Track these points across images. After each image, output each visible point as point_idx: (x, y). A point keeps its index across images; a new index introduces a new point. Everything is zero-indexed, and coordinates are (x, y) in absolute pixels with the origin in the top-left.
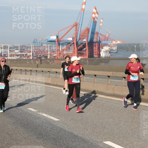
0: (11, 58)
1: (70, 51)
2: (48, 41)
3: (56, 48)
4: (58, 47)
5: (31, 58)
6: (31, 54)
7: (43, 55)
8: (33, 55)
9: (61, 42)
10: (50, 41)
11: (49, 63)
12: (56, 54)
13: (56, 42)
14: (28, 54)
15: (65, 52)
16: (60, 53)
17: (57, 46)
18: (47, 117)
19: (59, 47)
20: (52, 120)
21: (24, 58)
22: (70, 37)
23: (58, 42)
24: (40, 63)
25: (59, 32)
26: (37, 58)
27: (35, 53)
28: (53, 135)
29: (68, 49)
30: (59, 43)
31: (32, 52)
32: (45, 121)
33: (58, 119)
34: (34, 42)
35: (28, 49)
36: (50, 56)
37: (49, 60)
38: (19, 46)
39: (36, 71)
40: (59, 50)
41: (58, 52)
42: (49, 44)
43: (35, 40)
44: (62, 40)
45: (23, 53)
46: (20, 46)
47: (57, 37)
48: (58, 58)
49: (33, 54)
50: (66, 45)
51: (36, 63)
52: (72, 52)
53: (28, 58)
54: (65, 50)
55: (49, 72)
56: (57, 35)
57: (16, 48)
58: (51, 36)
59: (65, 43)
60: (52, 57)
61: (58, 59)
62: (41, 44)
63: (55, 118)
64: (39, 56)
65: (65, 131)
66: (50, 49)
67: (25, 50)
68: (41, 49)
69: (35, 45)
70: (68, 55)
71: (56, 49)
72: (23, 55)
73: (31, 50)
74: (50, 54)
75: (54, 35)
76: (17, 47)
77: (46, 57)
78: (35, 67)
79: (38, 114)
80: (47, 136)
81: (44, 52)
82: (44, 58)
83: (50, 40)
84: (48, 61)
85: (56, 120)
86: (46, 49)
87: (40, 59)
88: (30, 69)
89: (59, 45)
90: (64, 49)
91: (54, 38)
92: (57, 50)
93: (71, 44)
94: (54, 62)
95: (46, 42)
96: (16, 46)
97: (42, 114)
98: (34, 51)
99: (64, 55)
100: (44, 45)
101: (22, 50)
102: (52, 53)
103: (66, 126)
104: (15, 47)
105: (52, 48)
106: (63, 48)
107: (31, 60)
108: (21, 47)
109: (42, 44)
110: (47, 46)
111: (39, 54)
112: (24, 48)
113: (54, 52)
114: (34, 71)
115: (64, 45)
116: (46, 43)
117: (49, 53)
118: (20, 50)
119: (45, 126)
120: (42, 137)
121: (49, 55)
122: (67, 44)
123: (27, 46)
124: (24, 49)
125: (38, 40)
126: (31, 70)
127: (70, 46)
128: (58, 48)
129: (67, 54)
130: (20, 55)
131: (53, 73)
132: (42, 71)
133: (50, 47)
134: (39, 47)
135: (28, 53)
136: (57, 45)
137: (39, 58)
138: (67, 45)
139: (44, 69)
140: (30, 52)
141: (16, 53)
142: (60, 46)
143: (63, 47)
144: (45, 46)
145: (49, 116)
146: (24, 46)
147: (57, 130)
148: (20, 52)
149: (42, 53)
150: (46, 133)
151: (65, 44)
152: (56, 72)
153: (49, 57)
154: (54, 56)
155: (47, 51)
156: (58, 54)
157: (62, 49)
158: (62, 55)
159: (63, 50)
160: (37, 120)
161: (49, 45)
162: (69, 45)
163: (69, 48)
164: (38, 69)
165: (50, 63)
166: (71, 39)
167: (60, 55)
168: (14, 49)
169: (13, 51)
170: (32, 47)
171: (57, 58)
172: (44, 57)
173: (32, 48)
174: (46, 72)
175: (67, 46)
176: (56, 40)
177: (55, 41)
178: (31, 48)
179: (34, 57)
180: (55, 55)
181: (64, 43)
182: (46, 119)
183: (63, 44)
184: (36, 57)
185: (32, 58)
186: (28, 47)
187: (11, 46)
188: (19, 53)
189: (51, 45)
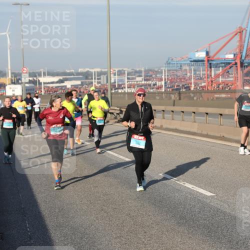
0: (129, 91)
1: (230, 77)
2: (191, 61)
3: (204, 72)
4: (208, 70)
5: (163, 91)
6: (163, 83)
7: (183, 86)
8: (165, 86)
9: (214, 62)
10: (195, 61)
11: (192, 98)
12: (205, 83)
13: (205, 62)
14: (158, 84)
15: (221, 79)
16: (212, 82)
17: (206, 69)
18: (192, 190)
19: (211, 71)
20: (201, 194)
21: (152, 91)
22: (230, 53)
23: (209, 62)
24: (178, 98)
25: (210, 45)
26: (172, 90)
27: (169, 82)
28: (204, 220)
29: (226, 73)
30: (211, 64)
31: (165, 80)
32: (189, 196)
33: (212, 193)
34: (168, 63)
35: (158, 76)
36: (195, 86)
37: (193, 92)
38: (143, 70)
39: (173, 111)
40: (211, 76)
41: (209, 80)
42: (193, 66)
43: (169, 59)
44: (215, 57)
45: (150, 82)
46: (145, 71)
47: (207, 53)
48: (208, 89)
49: (165, 83)
50: (222, 67)
51: (170, 98)
52: (232, 79)
53: (158, 91)
54: (221, 75)
55: (194, 113)
56: (208, 50)
57: (138, 74)
58: (197, 51)
59: (222, 63)
60: (198, 88)
61: (208, 92)
62: (179, 65)
63: (206, 190)
64: (176, 87)
65: (225, 213)
66: (194, 74)
67: (153, 76)
68: (179, 74)
69: (169, 68)
70: (226, 83)
71: (204, 74)
72: (150, 85)
73: (163, 77)
74: (194, 83)
75: (201, 51)
76: (140, 72)
77: (188, 88)
78: (171, 106)
79: (177, 183)
80: (193, 221)
81: (184, 79)
82: (184, 90)
83: (195, 59)
84: (192, 95)
85: (209, 194)
86: (188, 74)
87: (178, 92)
88: (162, 108)
89: (211, 67)
90: (219, 75)
91: (202, 55)
92: (206, 76)
93: (231, 65)
94: (202, 97)
95: (188, 62)
96: (138, 69)
97: (184, 184)
98: (168, 79)
99: (219, 84)
100: (184, 68)
101: (147, 76)
102: (199, 82)
103: (226, 206)
104: (136, 72)
105: (198, 73)
106: (218, 72)
107: (162, 93)
108: (147, 71)
109: (181, 66)
110: (190, 70)
111: (177, 84)
112: (151, 73)
113: (201, 79)
114: (168, 112)
115: (219, 67)
116: (189, 65)
117: (193, 81)
118: (145, 76)
119: (190, 205)
120: (186, 222)
121: (193, 86)
122: (223, 65)
123: (156, 69)
124: (151, 76)
125: (175, 59)
126: (164, 111)
127: (230, 68)
128: (209, 73)
129: (224, 82)
130: (145, 85)
131: (201, 114)
132: (183, 112)
133: (194, 70)
134: (176, 71)
135: (157, 82)
136: (206, 67)
137: (177, 89)
138: (225, 66)
139: (185, 109)
140: (161, 80)
141: (137, 81)
142: (213, 69)
143: (217, 70)
144: (186, 70)
145: (196, 188)
146: (151, 70)
147: (210, 211)
148: (145, 80)
149: (181, 81)
150: (192, 216)
151: (221, 65)
152: (207, 114)
153: (192, 89)
154: (202, 87)
155: (190, 78)
156: (208, 82)
157: (215, 74)
158: (215, 85)
159: (217, 76)
160: (177, 194)
161: (193, 68)
162: (229, 66)
163: (228, 72)
164: (176, 109)
165: (195, 98)
166: (231, 56)
167: (212, 84)
168: (134, 75)
169: (133, 79)
170: (165, 71)
171: (206, 89)
172: (185, 88)
173: (165, 73)
174: (189, 114)
175: (225, 68)
176: (206, 59)
177: (203, 61)
178: (162, 73)
179: (168, 88)
180: (203, 84)
181: (219, 64)
182: (191, 192)
183: (217, 66)
184: (170, 88)
185: (165, 91)
186: (157, 72)
187: (130, 70)
188: (143, 82)
189: (196, 67)
